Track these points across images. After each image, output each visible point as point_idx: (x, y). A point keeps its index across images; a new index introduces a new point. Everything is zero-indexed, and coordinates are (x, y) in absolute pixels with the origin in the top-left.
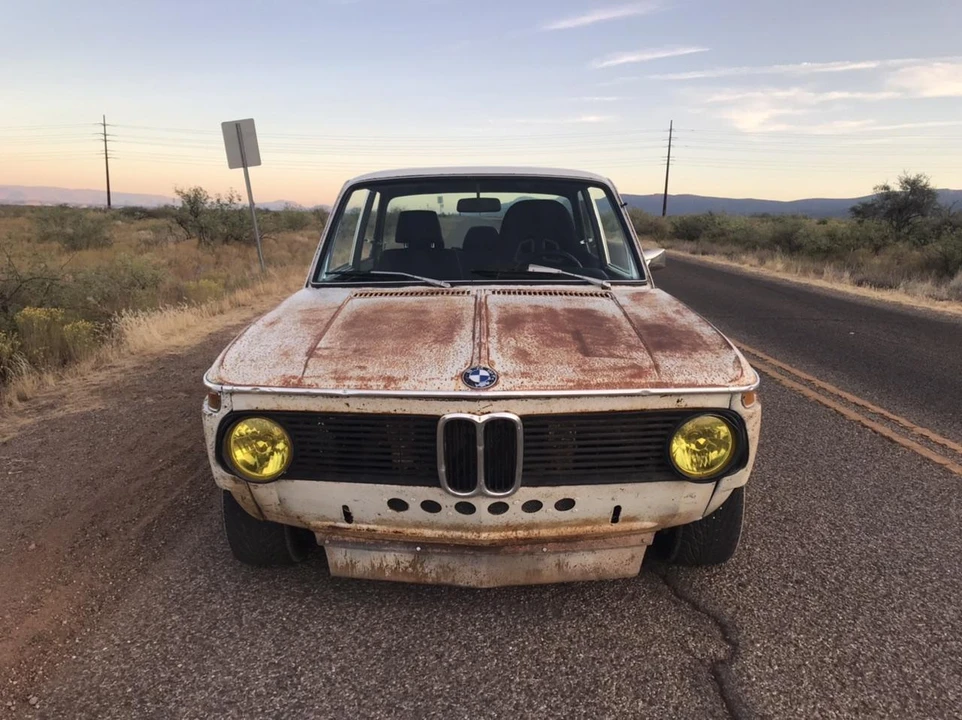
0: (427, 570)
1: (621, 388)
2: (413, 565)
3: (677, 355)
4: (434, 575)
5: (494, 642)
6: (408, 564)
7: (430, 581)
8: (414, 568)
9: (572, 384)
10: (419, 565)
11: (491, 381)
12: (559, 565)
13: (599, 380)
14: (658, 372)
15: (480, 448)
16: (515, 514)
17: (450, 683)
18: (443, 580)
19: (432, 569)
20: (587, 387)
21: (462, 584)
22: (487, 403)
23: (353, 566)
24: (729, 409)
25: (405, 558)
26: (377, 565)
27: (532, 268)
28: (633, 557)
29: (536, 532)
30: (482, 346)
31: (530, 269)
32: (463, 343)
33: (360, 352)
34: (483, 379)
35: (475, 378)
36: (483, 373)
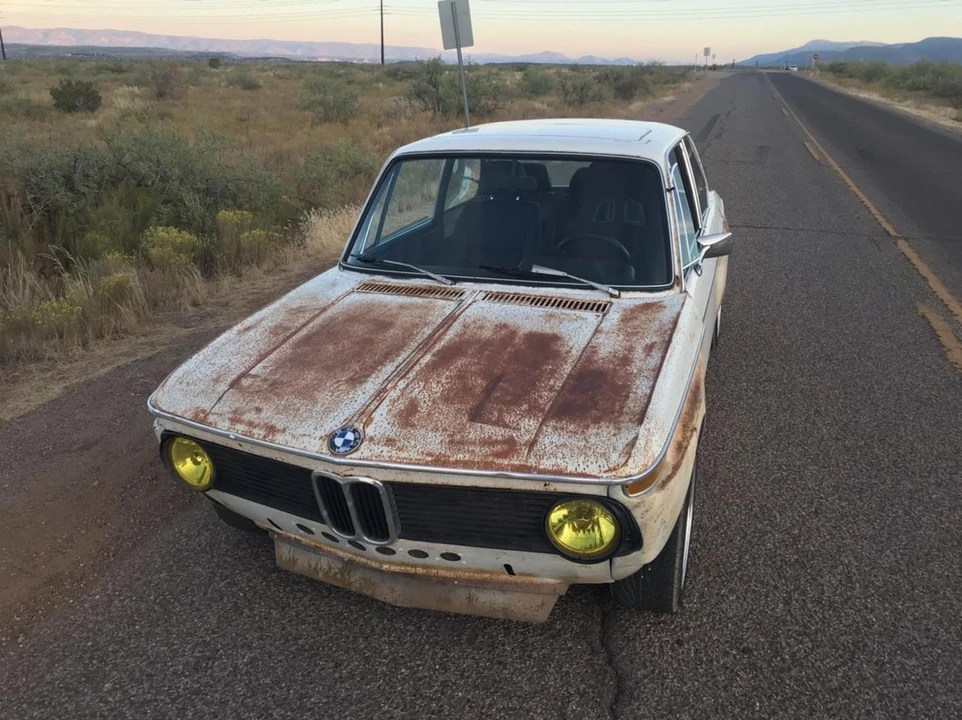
0: (352, 580)
1: (479, 468)
2: (341, 572)
3: (571, 427)
4: (357, 585)
5: (394, 660)
6: (337, 571)
7: (354, 589)
8: (342, 575)
9: (430, 459)
10: (346, 574)
11: (352, 447)
12: (469, 598)
13: (460, 456)
14: (529, 451)
15: (350, 504)
16: (402, 557)
17: (328, 697)
18: (364, 591)
19: (356, 580)
20: (445, 464)
21: (379, 598)
22: (349, 468)
23: (294, 562)
24: (608, 497)
25: (336, 565)
26: (313, 566)
27: (535, 270)
28: (543, 604)
29: (434, 571)
30: (380, 395)
31: (534, 270)
32: (371, 386)
33: (274, 387)
34: (346, 443)
35: (339, 442)
36: (350, 436)
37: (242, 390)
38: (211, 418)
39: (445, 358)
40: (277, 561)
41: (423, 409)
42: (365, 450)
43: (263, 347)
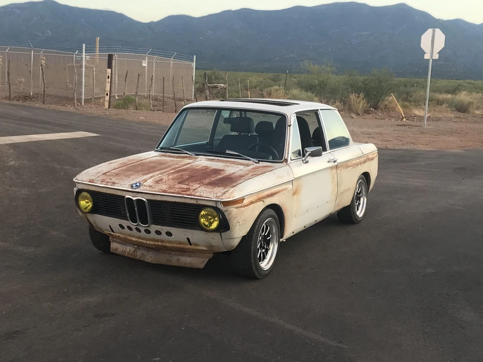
0: (137, 255)
1: (176, 194)
2: (134, 252)
3: (210, 187)
4: (139, 256)
6: (132, 252)
7: (138, 258)
8: (134, 253)
9: (161, 191)
12: (178, 259)
13: (171, 191)
14: (193, 191)
15: (136, 209)
16: (153, 235)
18: (141, 259)
19: (139, 254)
20: (166, 192)
22: (136, 194)
23: (117, 250)
24: (217, 207)
25: (132, 249)
26: (124, 250)
28: (203, 261)
30: (151, 177)
31: (227, 152)
32: (149, 175)
33: (117, 175)
34: (136, 186)
35: (134, 185)
36: (138, 184)
37: (106, 175)
38: (95, 181)
39: (178, 172)
40: (111, 250)
41: (164, 181)
42: (142, 188)
43: (116, 167)
